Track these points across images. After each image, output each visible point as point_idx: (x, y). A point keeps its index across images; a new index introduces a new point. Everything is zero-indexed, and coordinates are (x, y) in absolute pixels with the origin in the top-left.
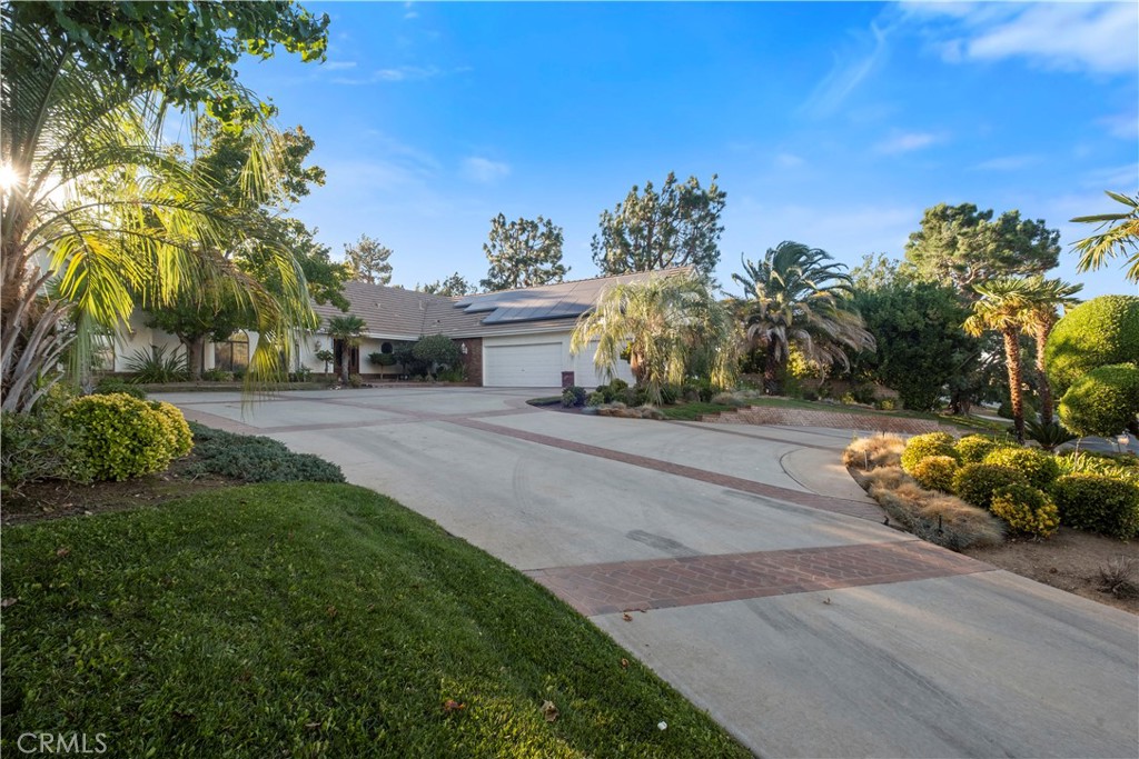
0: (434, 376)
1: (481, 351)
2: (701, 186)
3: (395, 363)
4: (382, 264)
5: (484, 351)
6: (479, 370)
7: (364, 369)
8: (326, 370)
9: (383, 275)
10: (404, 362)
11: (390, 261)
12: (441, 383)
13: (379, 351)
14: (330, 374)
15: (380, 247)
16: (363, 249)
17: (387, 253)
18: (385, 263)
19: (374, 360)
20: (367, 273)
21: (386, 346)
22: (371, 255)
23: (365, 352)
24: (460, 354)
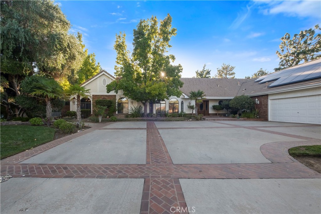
0: (240, 115)
1: (267, 102)
3: (223, 109)
4: (231, 72)
5: (270, 102)
6: (266, 113)
7: (211, 111)
8: (193, 112)
10: (227, 109)
12: (242, 119)
13: (218, 104)
14: (194, 114)
15: (230, 67)
16: (224, 69)
17: (232, 68)
18: (232, 72)
19: (214, 108)
20: (225, 77)
21: (220, 101)
22: (227, 69)
23: (211, 105)
24: (255, 103)
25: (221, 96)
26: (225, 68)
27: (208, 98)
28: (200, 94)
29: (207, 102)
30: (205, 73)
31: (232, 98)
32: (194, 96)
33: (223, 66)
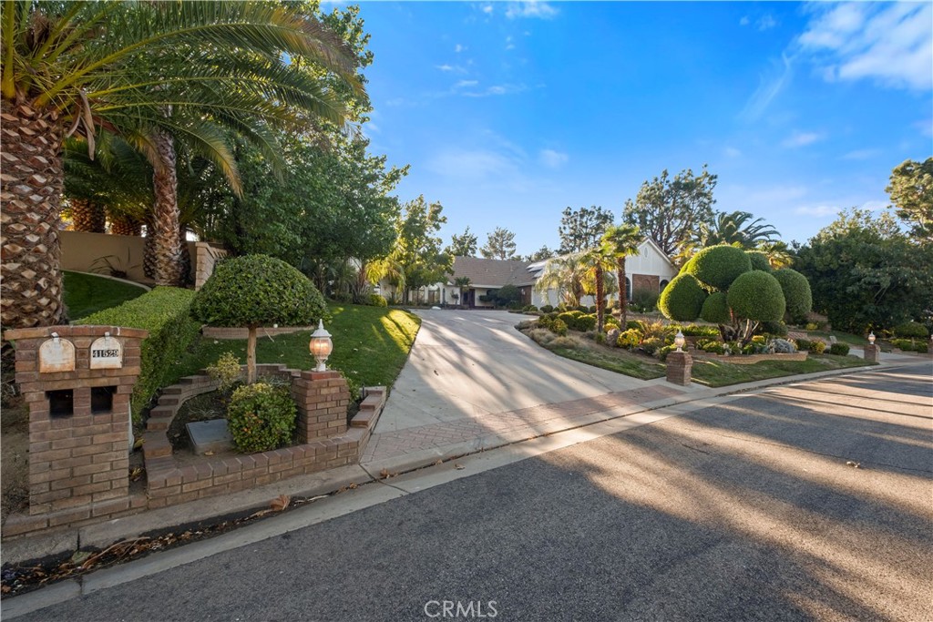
2: (693, 174)
3: (490, 300)
5: (532, 292)
7: (477, 303)
8: (456, 303)
9: (510, 249)
10: (496, 300)
11: (513, 240)
13: (485, 294)
15: (507, 233)
16: (498, 235)
17: (511, 236)
19: (481, 298)
21: (489, 290)
22: (501, 240)
23: (477, 295)
24: (521, 294)
25: (489, 284)
26: (500, 235)
27: (474, 286)
28: (466, 281)
29: (473, 290)
30: (468, 240)
31: (500, 287)
32: (460, 283)
33: (497, 231)
